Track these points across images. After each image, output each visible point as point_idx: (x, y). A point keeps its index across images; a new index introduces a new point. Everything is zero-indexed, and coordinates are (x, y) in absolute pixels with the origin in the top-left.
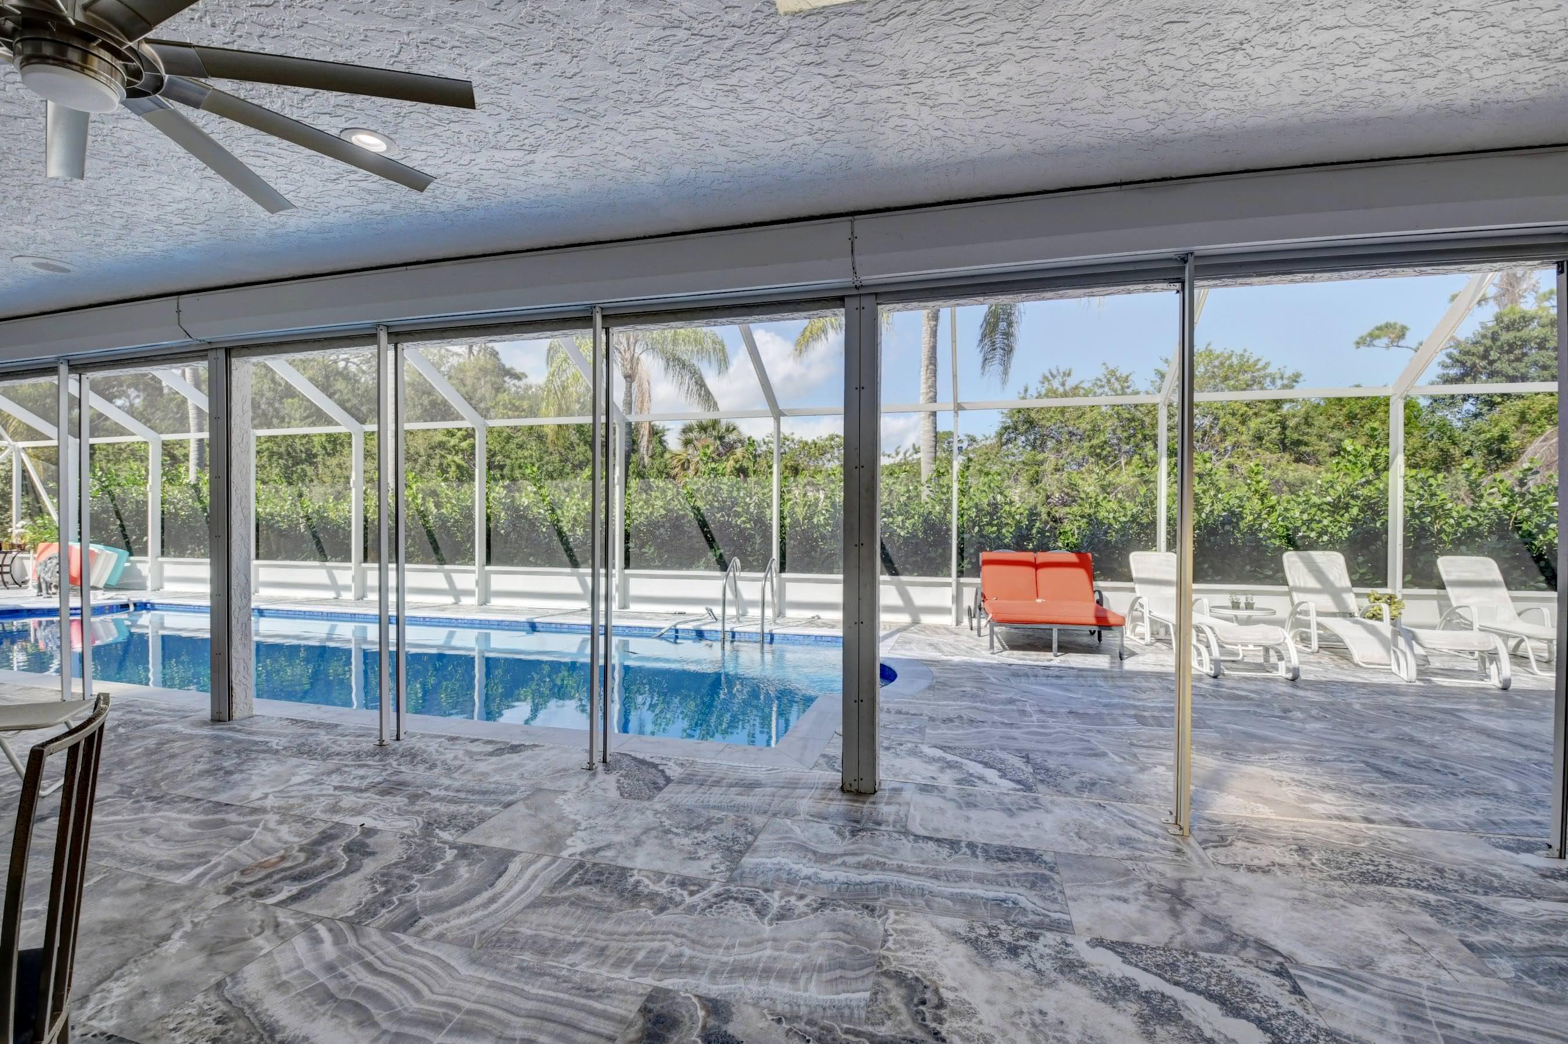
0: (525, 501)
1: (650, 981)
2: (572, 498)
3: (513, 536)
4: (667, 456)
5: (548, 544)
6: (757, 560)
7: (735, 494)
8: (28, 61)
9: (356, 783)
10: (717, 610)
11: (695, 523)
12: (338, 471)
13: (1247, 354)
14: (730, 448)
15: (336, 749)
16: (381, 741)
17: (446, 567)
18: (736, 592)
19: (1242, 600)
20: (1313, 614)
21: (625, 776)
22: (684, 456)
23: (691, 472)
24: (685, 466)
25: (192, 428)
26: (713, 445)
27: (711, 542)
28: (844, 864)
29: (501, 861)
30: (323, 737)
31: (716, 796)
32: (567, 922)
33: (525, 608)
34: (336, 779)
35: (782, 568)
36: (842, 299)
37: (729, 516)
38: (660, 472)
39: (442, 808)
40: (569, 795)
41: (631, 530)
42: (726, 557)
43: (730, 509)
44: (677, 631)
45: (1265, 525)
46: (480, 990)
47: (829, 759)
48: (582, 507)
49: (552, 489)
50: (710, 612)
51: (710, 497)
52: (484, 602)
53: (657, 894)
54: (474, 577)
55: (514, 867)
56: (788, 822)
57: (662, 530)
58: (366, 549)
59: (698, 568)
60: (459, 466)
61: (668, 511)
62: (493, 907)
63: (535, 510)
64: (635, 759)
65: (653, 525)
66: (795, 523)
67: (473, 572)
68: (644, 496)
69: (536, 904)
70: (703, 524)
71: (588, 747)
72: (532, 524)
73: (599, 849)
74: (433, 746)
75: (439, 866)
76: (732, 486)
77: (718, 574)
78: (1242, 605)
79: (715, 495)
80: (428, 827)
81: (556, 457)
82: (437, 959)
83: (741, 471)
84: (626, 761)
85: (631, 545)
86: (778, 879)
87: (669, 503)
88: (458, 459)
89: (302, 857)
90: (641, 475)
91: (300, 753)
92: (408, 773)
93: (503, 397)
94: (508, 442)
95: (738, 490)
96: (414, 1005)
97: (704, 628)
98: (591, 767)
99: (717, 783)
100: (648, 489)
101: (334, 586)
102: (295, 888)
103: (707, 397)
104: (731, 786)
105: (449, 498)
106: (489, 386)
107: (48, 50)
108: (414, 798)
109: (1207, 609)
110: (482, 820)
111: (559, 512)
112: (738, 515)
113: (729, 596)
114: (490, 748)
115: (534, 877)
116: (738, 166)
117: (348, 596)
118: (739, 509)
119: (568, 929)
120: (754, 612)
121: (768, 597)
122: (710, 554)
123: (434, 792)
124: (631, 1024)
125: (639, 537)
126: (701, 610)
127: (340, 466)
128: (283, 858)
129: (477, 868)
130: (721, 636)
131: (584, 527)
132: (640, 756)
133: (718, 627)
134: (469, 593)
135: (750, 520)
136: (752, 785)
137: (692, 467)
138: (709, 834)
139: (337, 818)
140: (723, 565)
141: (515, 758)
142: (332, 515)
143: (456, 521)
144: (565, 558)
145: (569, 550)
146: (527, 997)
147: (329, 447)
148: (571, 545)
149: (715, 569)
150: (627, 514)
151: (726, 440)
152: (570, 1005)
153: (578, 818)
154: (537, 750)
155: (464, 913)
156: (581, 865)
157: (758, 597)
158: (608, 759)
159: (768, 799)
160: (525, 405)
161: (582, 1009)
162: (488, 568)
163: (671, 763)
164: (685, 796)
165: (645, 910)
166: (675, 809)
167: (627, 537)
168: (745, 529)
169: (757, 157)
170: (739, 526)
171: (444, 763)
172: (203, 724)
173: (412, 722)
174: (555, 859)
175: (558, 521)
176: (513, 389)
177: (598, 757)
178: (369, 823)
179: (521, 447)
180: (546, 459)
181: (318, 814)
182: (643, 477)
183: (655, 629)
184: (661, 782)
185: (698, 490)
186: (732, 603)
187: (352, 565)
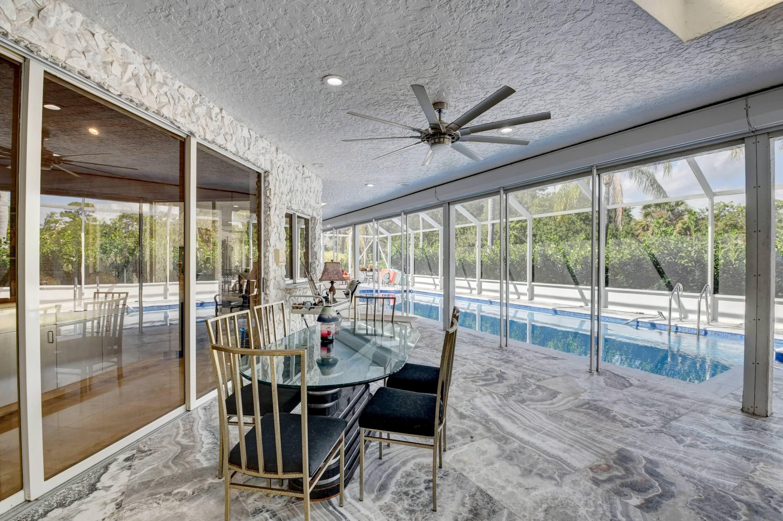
0: (550, 252)
1: (621, 445)
2: (574, 250)
3: (544, 269)
4: (632, 223)
5: (562, 273)
6: (696, 285)
7: (680, 245)
8: (432, 144)
9: (495, 357)
10: (666, 314)
11: (651, 263)
12: (465, 241)
14: (679, 216)
15: (485, 345)
16: (501, 345)
17: (514, 282)
18: (679, 303)
21: (609, 379)
22: (644, 223)
23: (650, 232)
24: (646, 228)
25: (421, 228)
26: (667, 214)
27: (661, 273)
28: (734, 439)
29: (554, 394)
30: (479, 340)
31: (658, 396)
32: (583, 418)
33: (551, 303)
34: (488, 355)
35: (716, 290)
36: (743, 139)
37: (675, 259)
38: (628, 233)
39: (528, 372)
40: (581, 379)
41: (609, 267)
42: (672, 283)
43: (676, 254)
44: (638, 322)
46: (551, 427)
47: (735, 396)
48: (580, 254)
49: (564, 246)
50: (661, 314)
51: (662, 248)
52: (531, 299)
53: (624, 421)
54: (527, 287)
55: (560, 396)
56: (702, 416)
57: (628, 267)
58: (482, 273)
59: (653, 289)
60: (515, 236)
61: (634, 256)
62: (552, 406)
63: (555, 256)
64: (613, 373)
65: (623, 264)
66: (728, 263)
67: (526, 285)
68: (617, 248)
69: (570, 410)
70: (656, 264)
71: (589, 364)
72: (554, 263)
73: (596, 401)
74: (520, 351)
75: (530, 389)
76: (678, 241)
77: (667, 292)
79: (665, 246)
80: (524, 376)
81: (564, 229)
82: (535, 415)
83: (686, 231)
84: (608, 373)
85: (609, 274)
86: (692, 434)
87: (633, 251)
88: (515, 232)
89: (483, 375)
90: (615, 236)
91: (474, 344)
92: (512, 358)
93: (536, 201)
94: (539, 223)
95: (682, 243)
96: (529, 423)
97: (656, 322)
98: (590, 372)
99: (660, 391)
100: (619, 244)
101: (470, 288)
102: (484, 383)
103: (659, 189)
104: (667, 394)
105: (514, 252)
106: (529, 196)
107: (437, 140)
108: (517, 366)
110: (544, 379)
111: (568, 257)
112: (682, 258)
113: (674, 305)
114: (543, 356)
115: (568, 402)
116: (668, 95)
117: (475, 292)
118: (683, 254)
119: (584, 421)
120: (693, 317)
121: (703, 308)
122: (661, 281)
123: (524, 366)
124: (612, 454)
125: (613, 270)
126: (655, 313)
127: (466, 239)
128: (477, 374)
129: (545, 393)
130: (668, 328)
131: (582, 265)
132: (617, 373)
133: (666, 322)
134: (525, 294)
135: (691, 262)
136: (681, 397)
137: (651, 229)
138: (652, 409)
139: (491, 366)
140: (670, 287)
141: (555, 362)
142: (468, 259)
143: (518, 262)
144: (571, 280)
145: (573, 276)
146: (570, 434)
147: (462, 231)
148: (575, 273)
149: (664, 290)
150: (607, 258)
151: (676, 211)
152: (586, 441)
153: (586, 388)
154: (564, 361)
155: (542, 405)
156: (588, 403)
157: (696, 308)
158: (599, 370)
159: (690, 404)
160: (547, 204)
161: (592, 444)
162: (533, 283)
163: (633, 379)
164: (641, 393)
165: (618, 424)
166: (635, 396)
167: (607, 270)
168: (688, 266)
169: (679, 89)
170: (683, 265)
171: (526, 357)
172: (441, 330)
173: (511, 341)
174: (577, 398)
175: (567, 261)
176: (541, 196)
177: (594, 368)
178: (503, 370)
179: (545, 224)
180: (559, 229)
181: (485, 364)
182: (616, 238)
183: (624, 320)
184: (627, 384)
185: (653, 244)
186: (676, 310)
187: (476, 279)
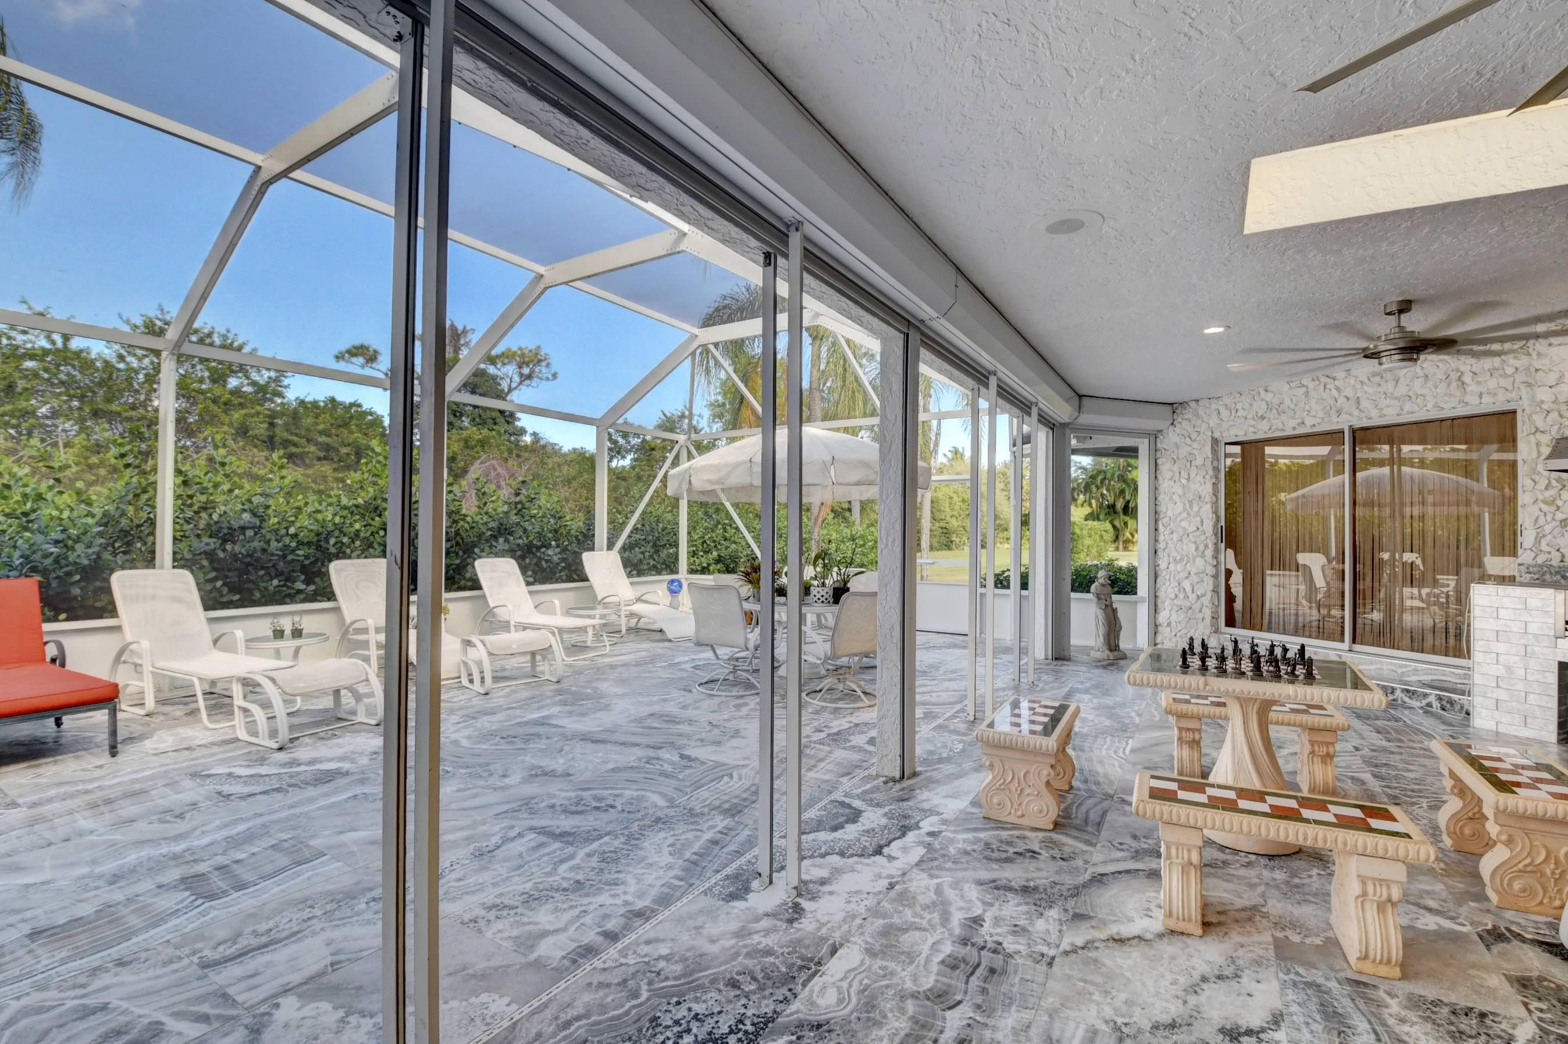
13: (231, 336)
19: (287, 624)
20: (372, 631)
45: (292, 530)
78: (288, 632)
109: (241, 645)
